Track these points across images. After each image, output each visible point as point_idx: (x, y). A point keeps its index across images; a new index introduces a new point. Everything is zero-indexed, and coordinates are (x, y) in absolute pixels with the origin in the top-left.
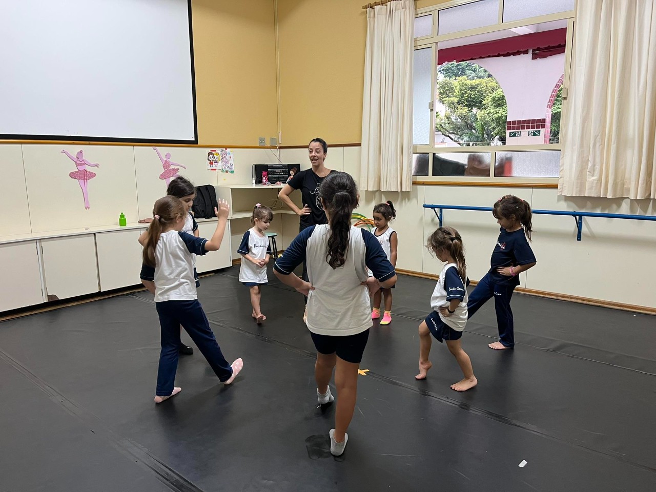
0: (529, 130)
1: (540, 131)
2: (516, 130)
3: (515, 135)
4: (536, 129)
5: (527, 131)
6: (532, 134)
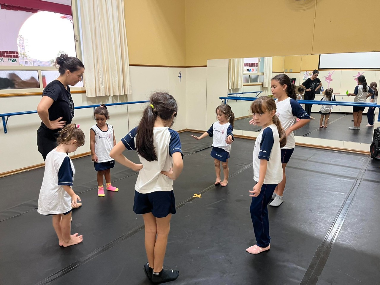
1: (16, 59)
4: (13, 58)
5: (7, 58)
6: (11, 61)
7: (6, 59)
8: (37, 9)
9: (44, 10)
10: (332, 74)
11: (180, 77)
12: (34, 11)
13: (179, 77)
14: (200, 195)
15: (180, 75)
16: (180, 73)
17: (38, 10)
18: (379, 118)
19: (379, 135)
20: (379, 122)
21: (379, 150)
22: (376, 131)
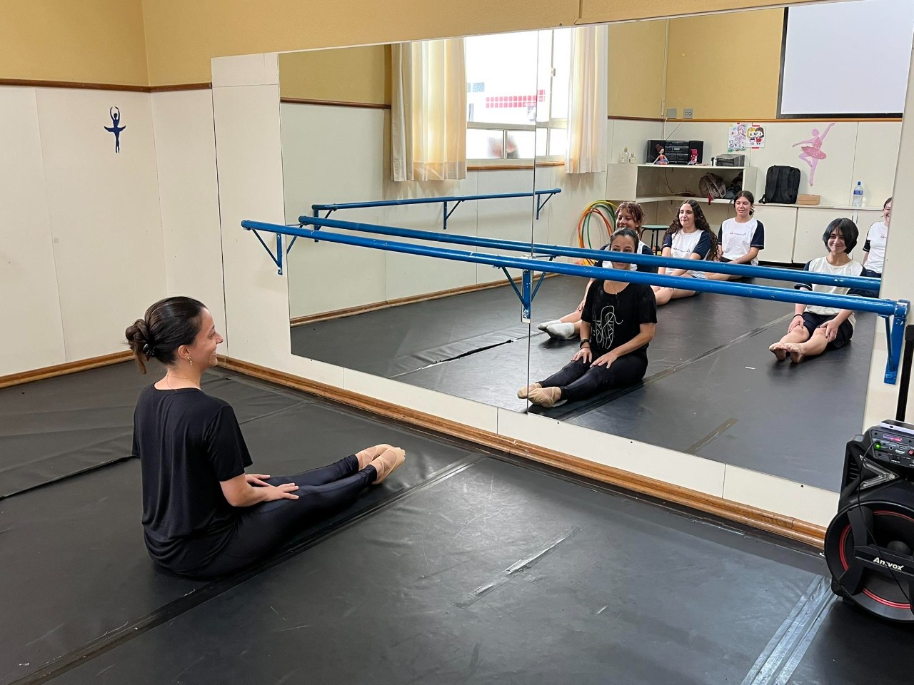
10: (824, 136)
11: (116, 130)
13: (110, 130)
15: (116, 122)
16: (115, 111)
18: (892, 367)
19: (874, 475)
20: (890, 386)
21: (876, 565)
22: (853, 449)
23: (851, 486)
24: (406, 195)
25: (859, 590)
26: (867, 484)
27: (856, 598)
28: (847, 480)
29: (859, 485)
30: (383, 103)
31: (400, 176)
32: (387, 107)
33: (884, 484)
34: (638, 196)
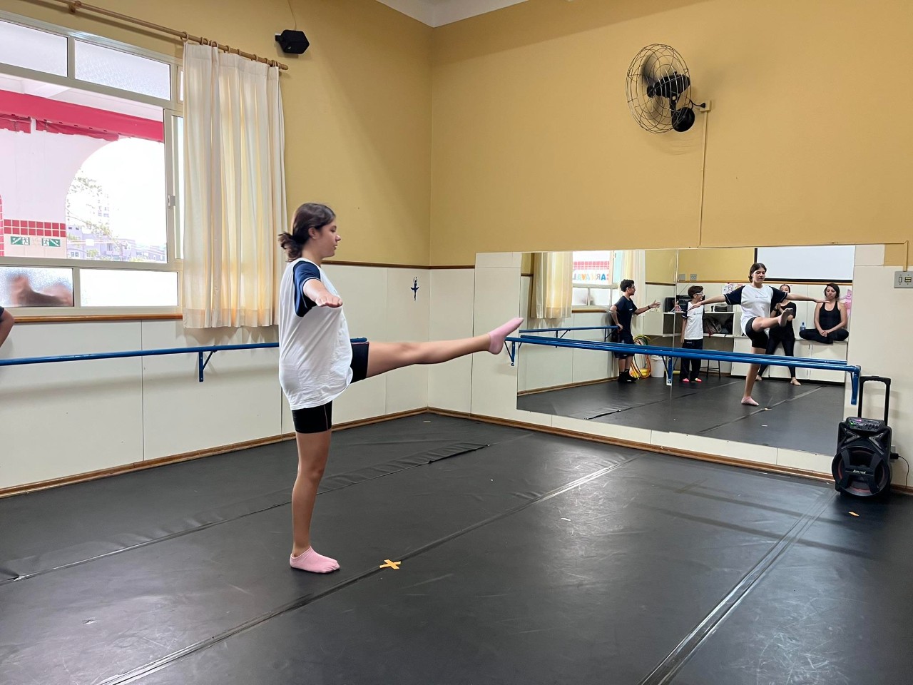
0: (42, 237)
1: (59, 240)
2: (20, 235)
3: (20, 243)
4: (52, 237)
5: (40, 238)
6: (48, 243)
7: (36, 239)
8: (116, 132)
9: (133, 136)
11: (415, 289)
12: (112, 137)
13: (413, 289)
14: (399, 563)
15: (415, 285)
16: (415, 279)
17: (120, 136)
18: (854, 396)
19: (851, 436)
20: (853, 406)
21: (854, 473)
22: (842, 426)
23: (842, 442)
24: (538, 327)
25: (848, 485)
26: (848, 440)
27: (848, 490)
28: (840, 439)
29: (846, 440)
30: (529, 273)
31: (540, 316)
32: (531, 275)
33: (855, 440)
34: (664, 333)
